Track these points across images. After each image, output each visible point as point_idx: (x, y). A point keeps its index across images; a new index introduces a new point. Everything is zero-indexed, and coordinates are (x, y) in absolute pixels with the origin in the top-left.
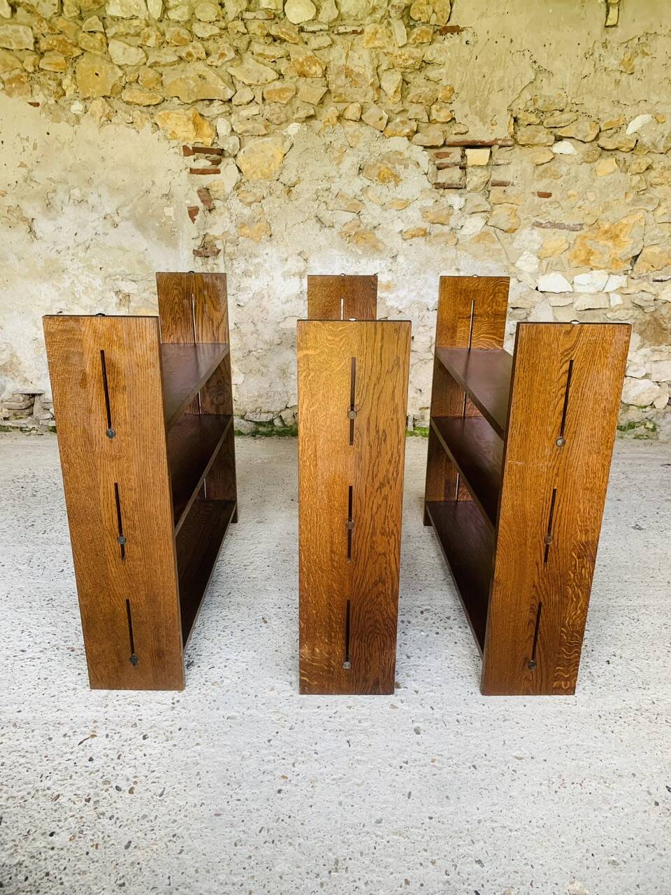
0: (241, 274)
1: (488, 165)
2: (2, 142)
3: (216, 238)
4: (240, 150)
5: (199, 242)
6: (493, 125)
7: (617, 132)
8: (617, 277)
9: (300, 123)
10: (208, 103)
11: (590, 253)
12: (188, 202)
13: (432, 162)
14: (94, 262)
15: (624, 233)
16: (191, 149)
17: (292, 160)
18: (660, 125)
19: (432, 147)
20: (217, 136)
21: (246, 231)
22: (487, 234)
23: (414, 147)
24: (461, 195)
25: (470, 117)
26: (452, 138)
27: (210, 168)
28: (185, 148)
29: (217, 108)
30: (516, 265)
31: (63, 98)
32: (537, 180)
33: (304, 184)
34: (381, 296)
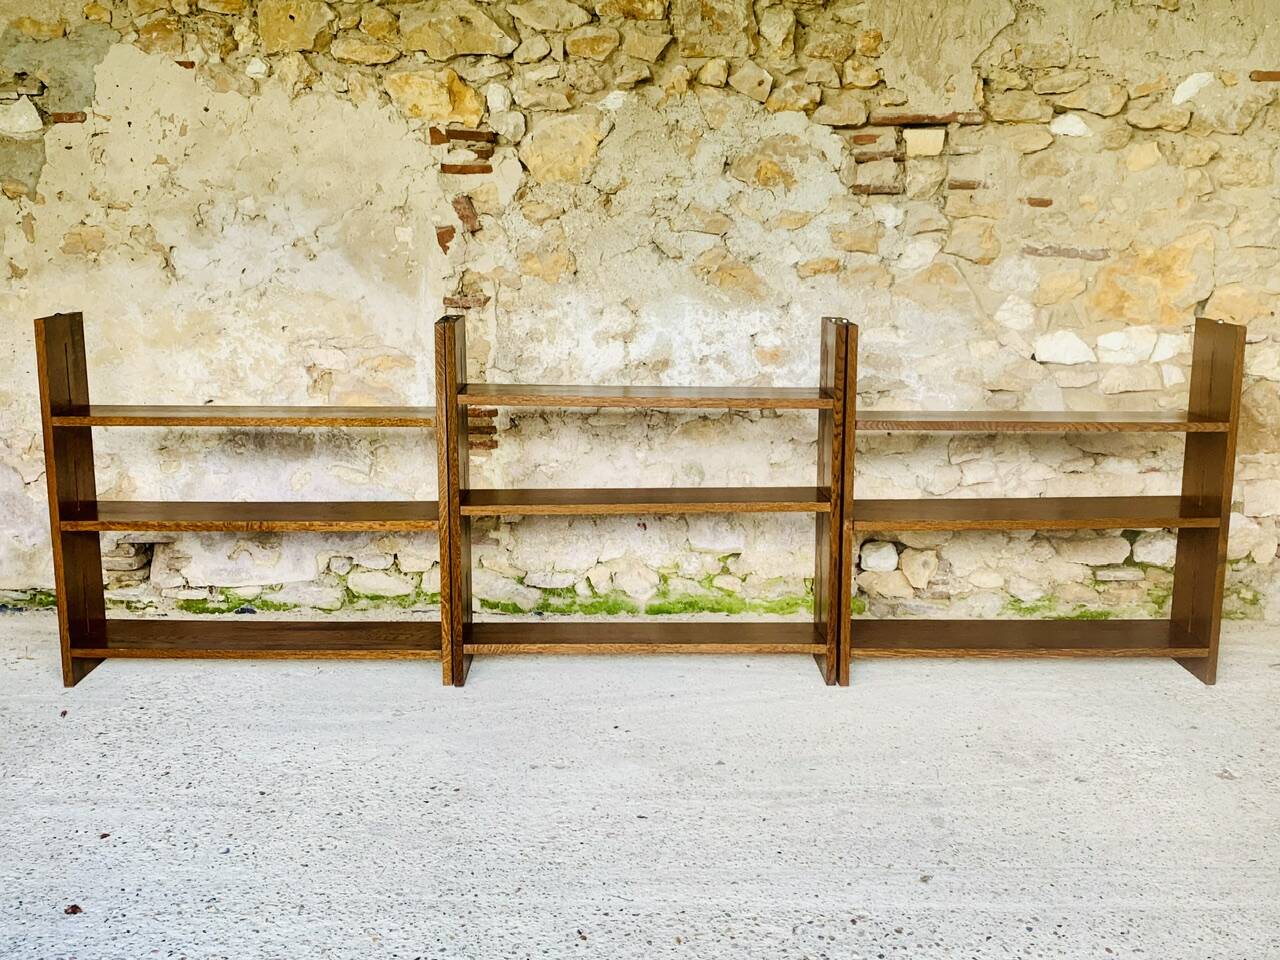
0: (523, 336)
1: (941, 155)
2: (129, 123)
3: (482, 278)
4: (525, 134)
5: (453, 285)
6: (947, 91)
7: (1157, 100)
8: (1173, 336)
9: (626, 90)
10: (473, 60)
11: (1123, 297)
12: (437, 219)
13: (848, 152)
14: (273, 317)
15: (1179, 262)
16: (444, 133)
17: (612, 151)
18: (1228, 89)
19: (847, 127)
20: (488, 111)
21: (535, 265)
22: (943, 267)
23: (817, 128)
24: (897, 205)
25: (910, 79)
26: (880, 112)
27: (476, 163)
28: (434, 131)
29: (488, 67)
30: (996, 318)
31: (234, 55)
32: (1027, 178)
33: (633, 190)
34: (763, 372)
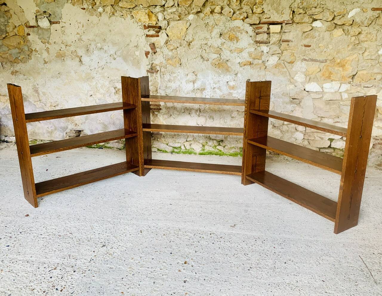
0: (167, 81)
1: (280, 32)
2: (70, 24)
3: (157, 65)
4: (168, 26)
5: (149, 67)
6: (282, 14)
7: (343, 16)
8: (345, 85)
9: (194, 14)
10: (155, 7)
11: (331, 73)
12: (145, 49)
13: (254, 31)
14: (106, 74)
15: (347, 64)
16: (147, 26)
17: (190, 31)
18: (365, 13)
19: (254, 24)
20: (158, 20)
21: (170, 62)
22: (280, 64)
23: (246, 24)
24: (267, 46)
25: (271, 11)
26: (263, 20)
27: (155, 34)
28: (145, 26)
29: (158, 9)
30: (294, 79)
31: (95, 6)
32: (304, 39)
33: (196, 41)
34: (230, 92)
